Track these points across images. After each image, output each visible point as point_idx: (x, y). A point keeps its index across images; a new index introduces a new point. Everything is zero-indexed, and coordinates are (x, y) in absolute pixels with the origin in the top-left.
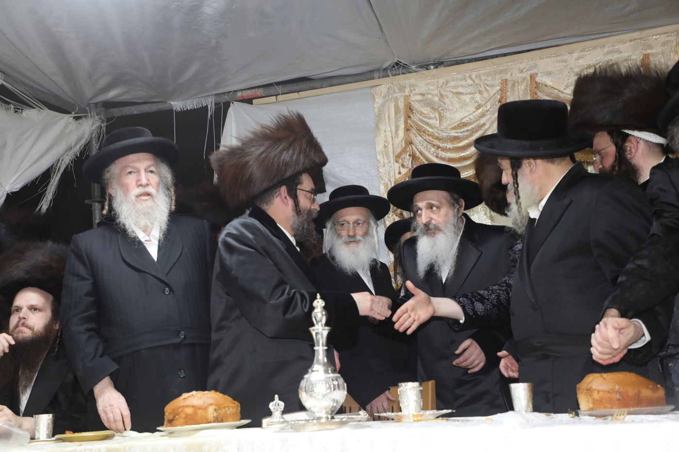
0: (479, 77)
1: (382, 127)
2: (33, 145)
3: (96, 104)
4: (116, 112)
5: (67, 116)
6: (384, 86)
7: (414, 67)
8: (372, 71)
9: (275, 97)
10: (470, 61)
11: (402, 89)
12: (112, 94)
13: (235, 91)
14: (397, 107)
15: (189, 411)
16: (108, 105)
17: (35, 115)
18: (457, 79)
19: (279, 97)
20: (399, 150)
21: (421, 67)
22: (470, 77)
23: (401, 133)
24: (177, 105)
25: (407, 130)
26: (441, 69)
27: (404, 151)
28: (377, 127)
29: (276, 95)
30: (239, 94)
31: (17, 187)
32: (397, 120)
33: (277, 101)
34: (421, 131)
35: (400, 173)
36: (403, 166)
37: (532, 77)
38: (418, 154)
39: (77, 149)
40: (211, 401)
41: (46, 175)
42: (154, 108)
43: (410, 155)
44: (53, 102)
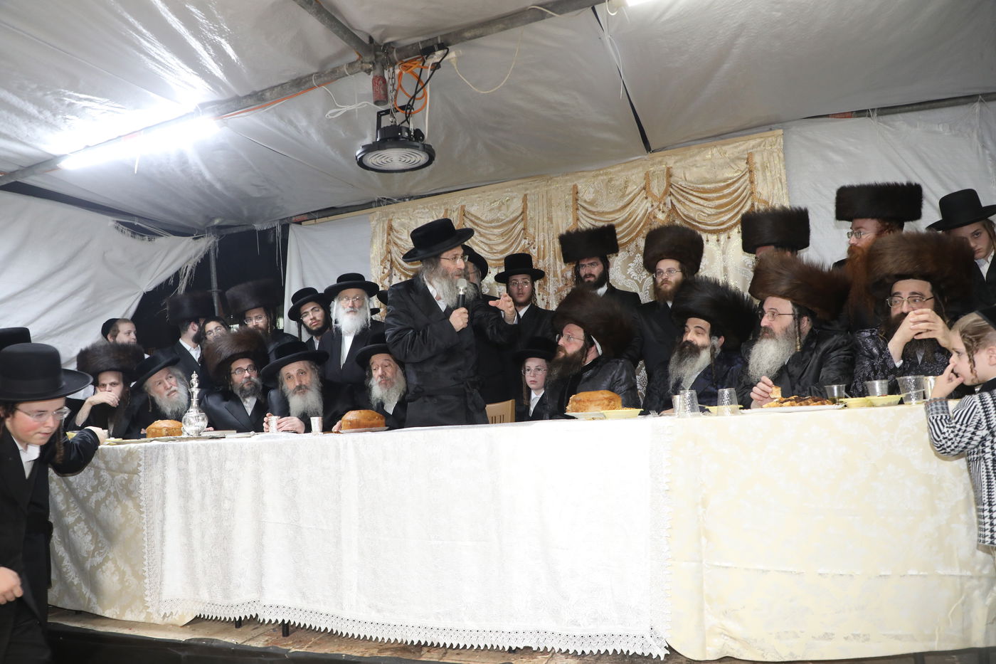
0: (432, 207)
1: (375, 241)
2: (163, 260)
3: (213, 227)
4: (224, 232)
5: (189, 238)
6: (378, 211)
7: (395, 200)
8: (371, 202)
9: (313, 221)
10: (429, 196)
11: (387, 215)
12: (217, 222)
13: (291, 217)
14: (383, 226)
15: (153, 430)
16: (219, 227)
17: (165, 241)
18: (420, 208)
19: (317, 220)
20: (383, 258)
21: (400, 199)
22: (427, 207)
23: (385, 244)
24: (258, 227)
25: (387, 243)
26: (413, 202)
27: (385, 258)
28: (372, 241)
29: (315, 219)
30: (294, 219)
31: (151, 288)
32: (383, 237)
33: (316, 223)
34: (396, 244)
35: (383, 273)
36: (385, 268)
37: (463, 207)
38: (394, 259)
39: (197, 259)
40: (167, 426)
41: (177, 276)
42: (244, 229)
43: (388, 261)
44: (177, 230)
